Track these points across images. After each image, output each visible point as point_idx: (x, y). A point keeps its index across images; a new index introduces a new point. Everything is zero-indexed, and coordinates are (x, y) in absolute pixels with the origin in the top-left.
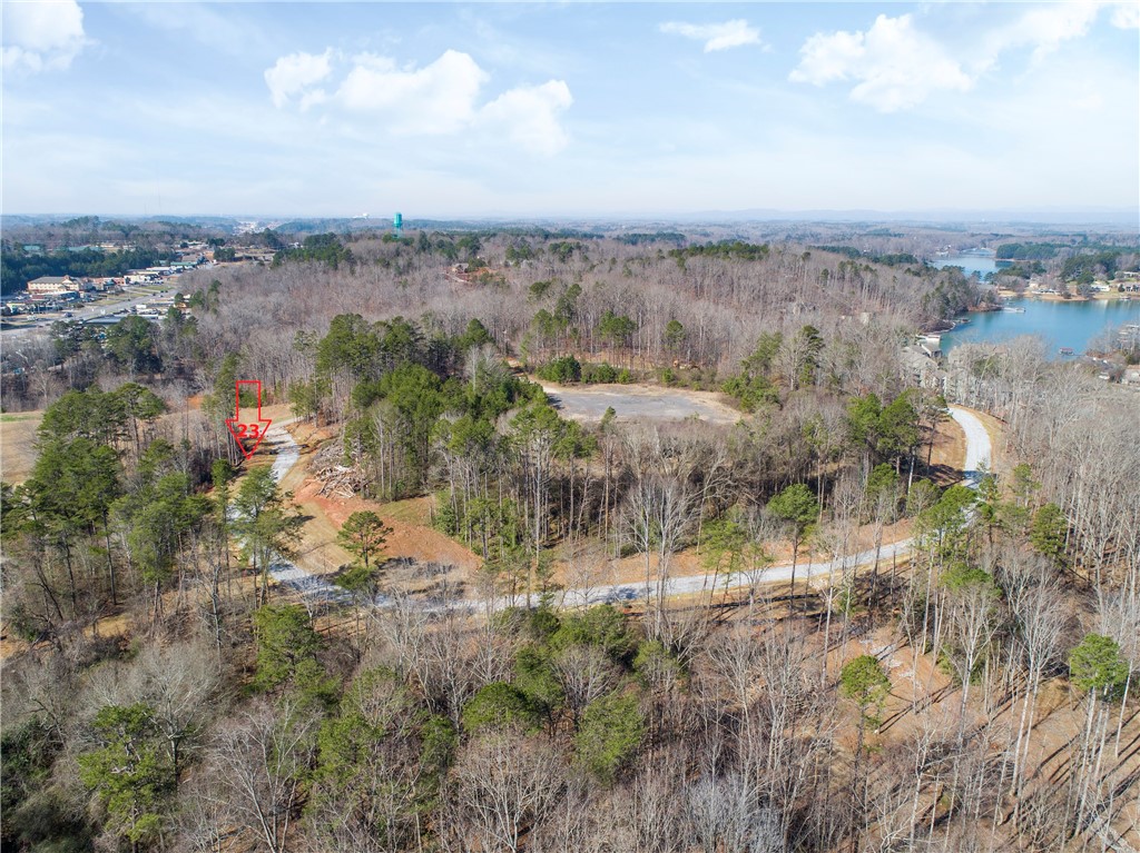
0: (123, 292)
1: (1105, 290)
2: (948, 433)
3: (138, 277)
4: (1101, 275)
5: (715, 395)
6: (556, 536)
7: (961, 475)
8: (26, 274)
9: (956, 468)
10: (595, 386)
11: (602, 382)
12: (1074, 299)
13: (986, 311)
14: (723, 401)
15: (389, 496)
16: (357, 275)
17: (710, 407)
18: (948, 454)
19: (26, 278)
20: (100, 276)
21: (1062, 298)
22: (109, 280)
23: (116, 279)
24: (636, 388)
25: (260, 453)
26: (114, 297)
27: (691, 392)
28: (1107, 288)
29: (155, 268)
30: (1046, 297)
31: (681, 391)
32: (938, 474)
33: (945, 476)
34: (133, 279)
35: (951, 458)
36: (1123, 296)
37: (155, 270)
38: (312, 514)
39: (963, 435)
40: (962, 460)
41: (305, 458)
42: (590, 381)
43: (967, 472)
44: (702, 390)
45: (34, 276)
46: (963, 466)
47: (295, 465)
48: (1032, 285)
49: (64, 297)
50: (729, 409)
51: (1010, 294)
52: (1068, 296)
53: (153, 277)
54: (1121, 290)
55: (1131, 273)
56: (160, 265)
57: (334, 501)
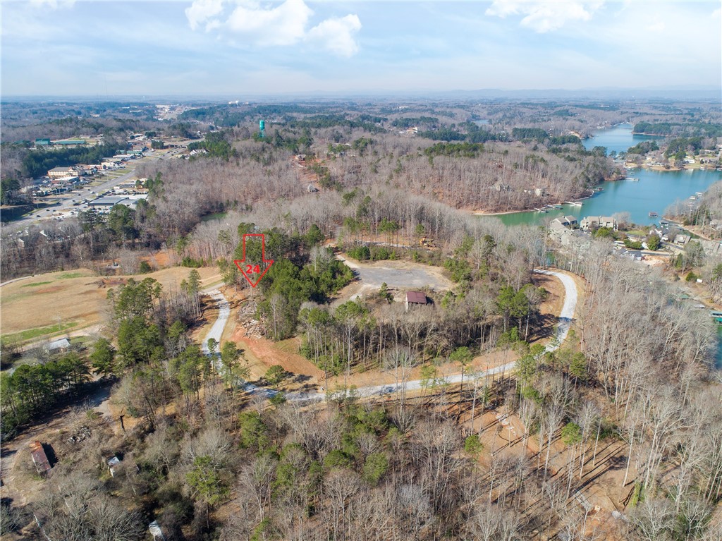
0: (103, 175)
1: (692, 162)
2: (557, 294)
3: (109, 163)
4: (691, 152)
5: (439, 269)
6: (357, 359)
7: (558, 319)
8: (46, 164)
9: (556, 316)
10: (378, 263)
11: (381, 259)
12: (672, 169)
13: (615, 181)
14: (444, 274)
15: (278, 338)
16: (240, 166)
17: (435, 278)
18: (554, 307)
19: (46, 168)
20: (88, 164)
21: (664, 169)
22: (92, 166)
23: (98, 166)
24: (399, 263)
25: (210, 308)
26: (99, 180)
27: (428, 267)
28: (693, 161)
29: (118, 156)
30: (655, 168)
31: (422, 265)
32: (546, 320)
33: (549, 321)
34: (107, 164)
35: (554, 309)
36: (702, 167)
37: (118, 157)
38: (243, 348)
39: (564, 294)
40: (560, 310)
41: (234, 311)
42: (375, 259)
43: (561, 318)
44: (433, 265)
45: (51, 167)
46: (560, 314)
47: (230, 316)
48: (648, 158)
49: (71, 181)
50: (446, 279)
51: (633, 165)
52: (668, 167)
53: (118, 163)
54: (702, 162)
55: (709, 151)
56: (120, 154)
57: (253, 340)
